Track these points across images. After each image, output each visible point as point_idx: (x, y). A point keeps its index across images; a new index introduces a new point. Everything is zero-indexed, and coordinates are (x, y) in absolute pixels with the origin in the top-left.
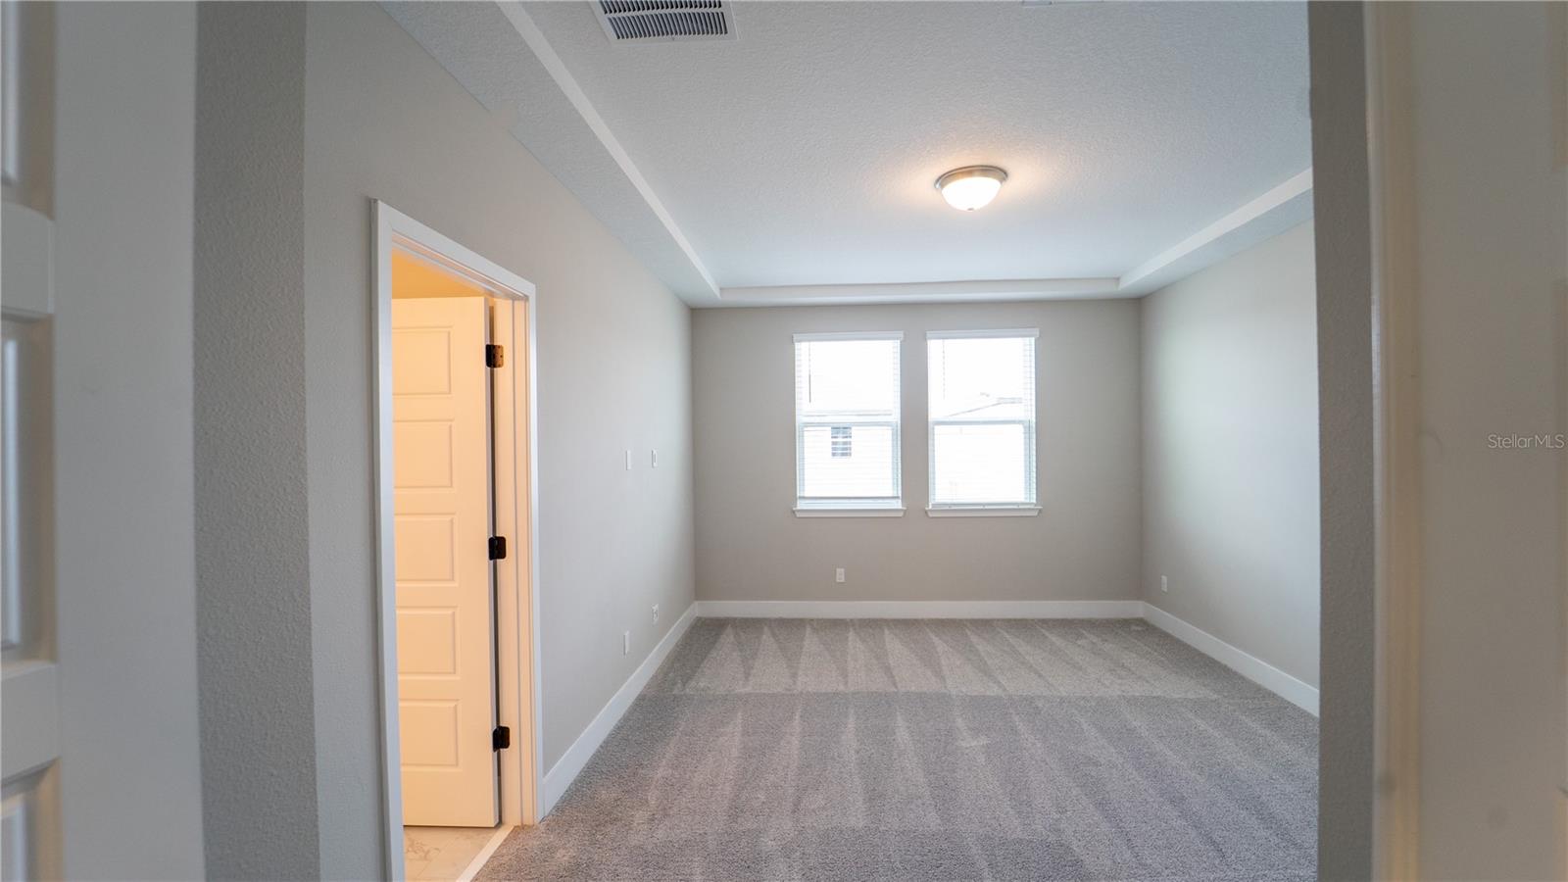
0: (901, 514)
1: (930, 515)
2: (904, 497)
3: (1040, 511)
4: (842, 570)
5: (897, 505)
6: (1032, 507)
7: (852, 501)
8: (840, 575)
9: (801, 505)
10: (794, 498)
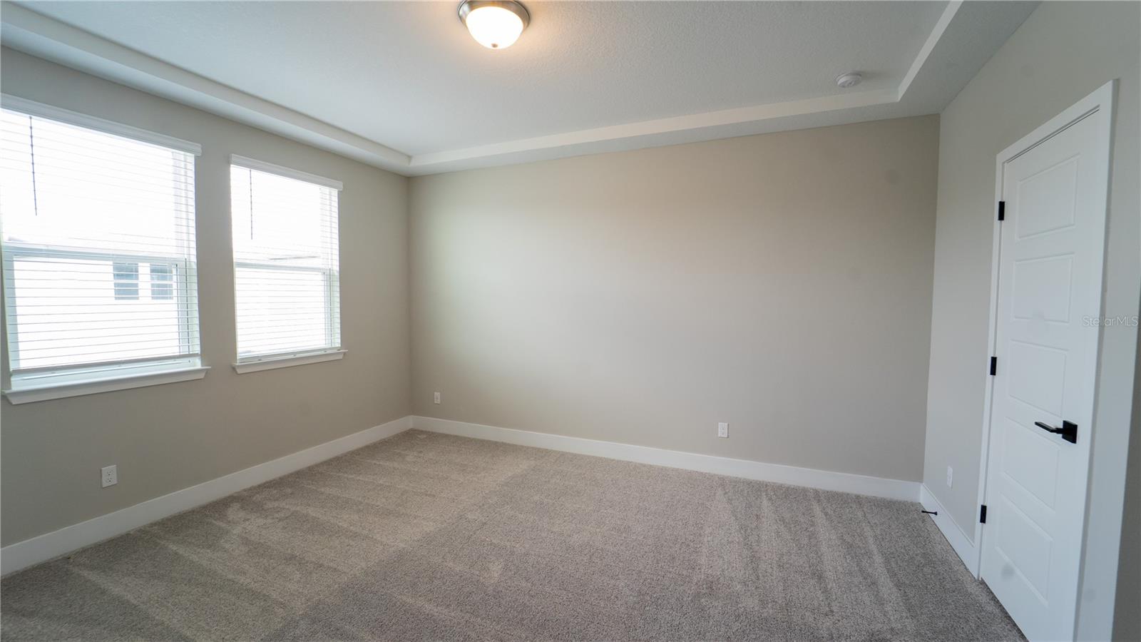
0: (202, 376)
1: (239, 371)
2: (204, 355)
3: (345, 353)
4: (113, 467)
5: (197, 364)
6: (335, 351)
7: (123, 366)
8: (109, 475)
9: (18, 384)
10: (7, 374)
